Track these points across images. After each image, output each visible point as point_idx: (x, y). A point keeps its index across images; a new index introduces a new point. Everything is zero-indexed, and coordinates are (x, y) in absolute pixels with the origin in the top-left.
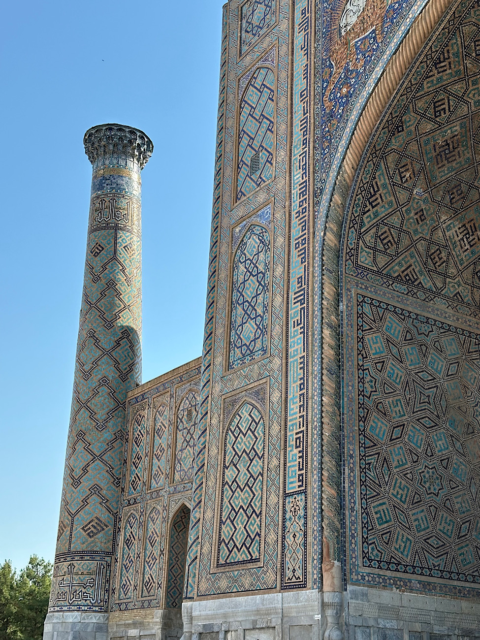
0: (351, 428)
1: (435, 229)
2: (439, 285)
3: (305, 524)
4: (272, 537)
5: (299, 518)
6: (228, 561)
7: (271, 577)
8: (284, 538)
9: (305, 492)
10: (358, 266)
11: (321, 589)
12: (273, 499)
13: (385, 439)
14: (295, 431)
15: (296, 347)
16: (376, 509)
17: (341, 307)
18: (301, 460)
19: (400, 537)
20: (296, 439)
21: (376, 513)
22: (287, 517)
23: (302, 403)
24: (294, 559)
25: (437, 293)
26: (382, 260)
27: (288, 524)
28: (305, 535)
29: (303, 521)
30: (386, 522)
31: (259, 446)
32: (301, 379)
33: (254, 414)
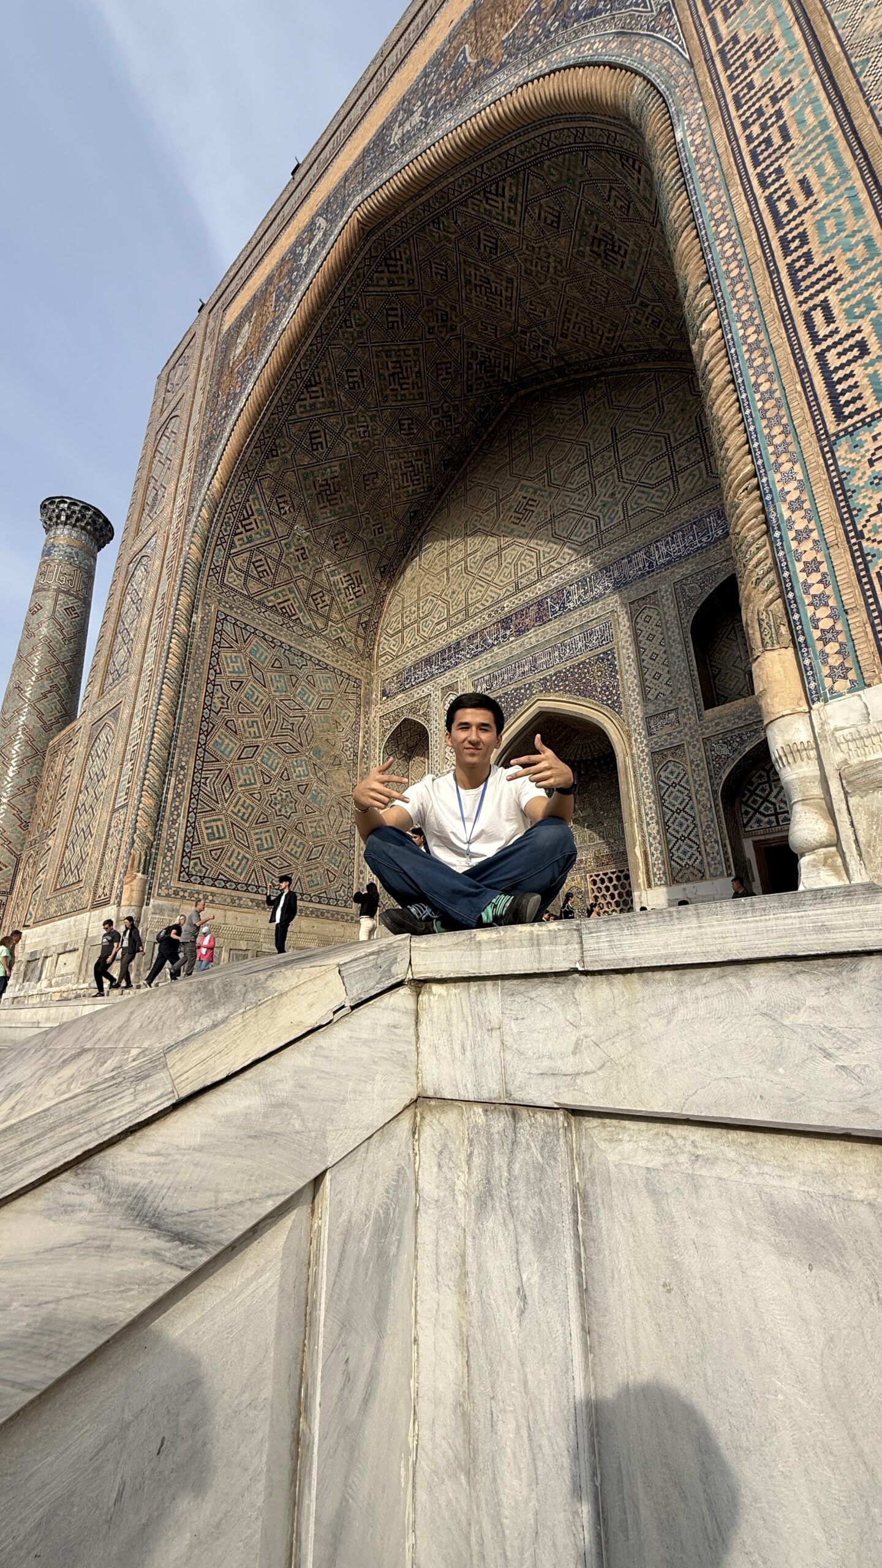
0: (188, 738)
1: (318, 571)
2: (320, 626)
3: (122, 837)
4: (95, 856)
5: (118, 833)
6: (62, 885)
7: (87, 896)
8: (104, 855)
9: (127, 805)
10: (223, 585)
11: (120, 904)
12: (104, 816)
13: (234, 755)
14: (132, 745)
15: (149, 662)
16: (208, 825)
17: (194, 619)
18: (131, 773)
19: (235, 855)
20: (132, 752)
21: (207, 828)
22: (110, 832)
23: (143, 715)
24: (106, 876)
25: (318, 633)
26: (254, 587)
27: (109, 840)
28: (119, 849)
29: (120, 835)
30: (219, 838)
31: (107, 766)
32: (146, 692)
33: (109, 734)
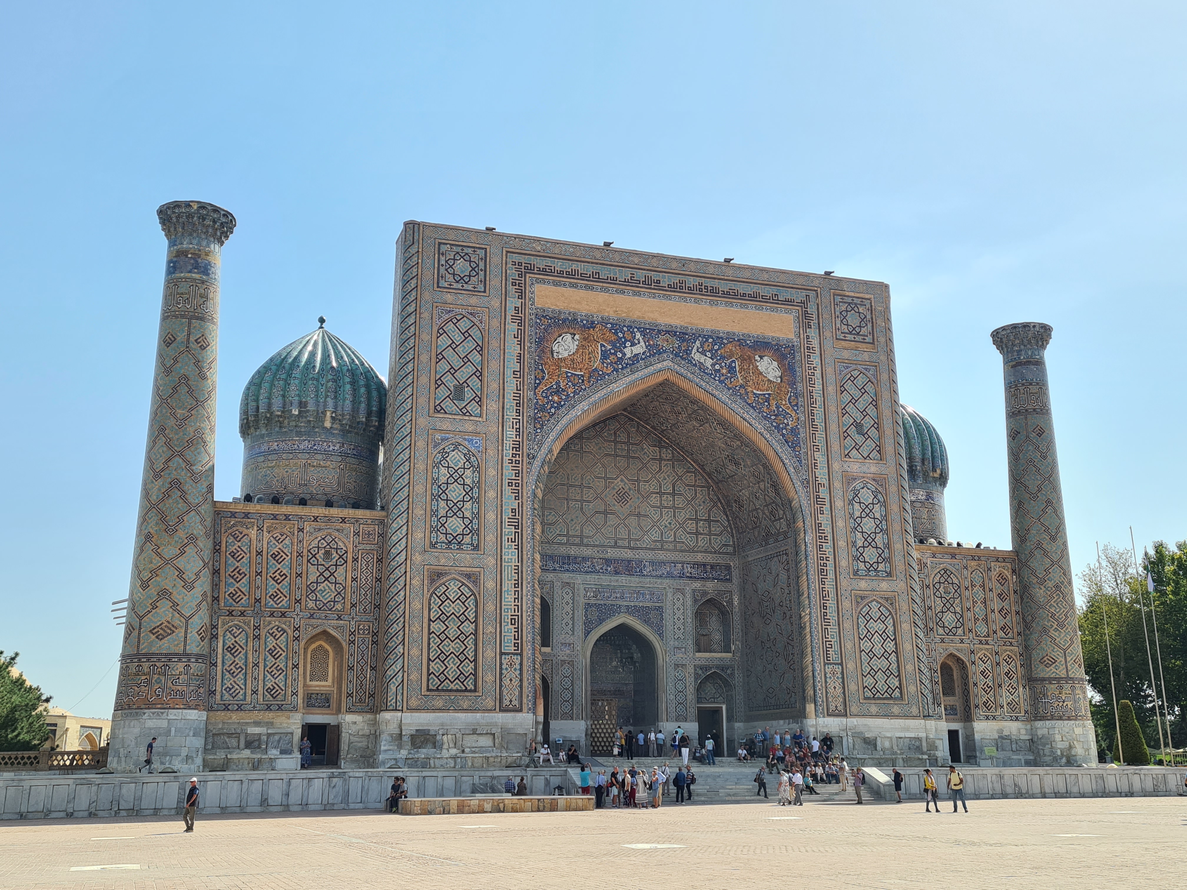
3: (521, 674)
4: (489, 678)
5: (515, 669)
6: (440, 688)
7: (490, 703)
8: (501, 680)
9: (521, 655)
11: (534, 713)
12: (489, 653)
14: (510, 614)
15: (510, 557)
18: (516, 634)
20: (511, 619)
22: (504, 667)
23: (516, 596)
24: (511, 694)
27: (504, 671)
28: (521, 680)
29: (518, 672)
31: (470, 614)
32: (515, 580)
33: (463, 589)
